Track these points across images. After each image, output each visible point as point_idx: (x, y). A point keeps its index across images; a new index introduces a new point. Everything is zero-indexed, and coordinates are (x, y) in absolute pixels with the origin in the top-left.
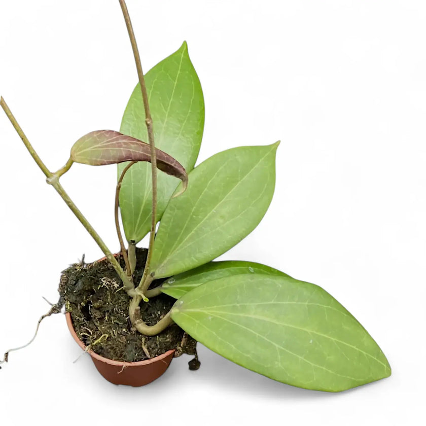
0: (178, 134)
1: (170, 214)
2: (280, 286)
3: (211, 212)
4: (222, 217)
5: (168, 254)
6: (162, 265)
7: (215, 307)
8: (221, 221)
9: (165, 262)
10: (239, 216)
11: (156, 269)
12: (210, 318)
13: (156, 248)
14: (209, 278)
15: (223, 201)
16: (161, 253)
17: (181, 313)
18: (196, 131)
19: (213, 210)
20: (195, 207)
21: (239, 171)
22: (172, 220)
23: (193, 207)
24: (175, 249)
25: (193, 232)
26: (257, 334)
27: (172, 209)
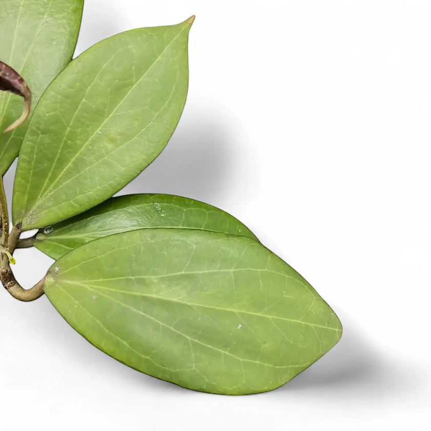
0: (43, 14)
1: (32, 141)
2: (194, 247)
3: (95, 134)
4: (112, 140)
5: (37, 198)
6: (31, 212)
7: (101, 280)
8: (110, 146)
9: (34, 208)
10: (135, 138)
11: (23, 218)
12: (94, 297)
13: (18, 192)
14: (98, 224)
15: (111, 115)
16: (26, 197)
17: (57, 285)
18: (71, 8)
19: (98, 131)
20: (69, 129)
21: (133, 68)
22: (36, 150)
23: (66, 129)
24: (45, 190)
25: (70, 164)
26: (161, 323)
27: (34, 133)
